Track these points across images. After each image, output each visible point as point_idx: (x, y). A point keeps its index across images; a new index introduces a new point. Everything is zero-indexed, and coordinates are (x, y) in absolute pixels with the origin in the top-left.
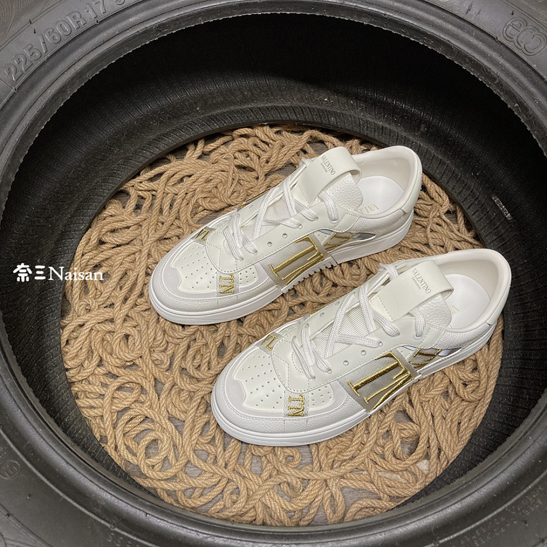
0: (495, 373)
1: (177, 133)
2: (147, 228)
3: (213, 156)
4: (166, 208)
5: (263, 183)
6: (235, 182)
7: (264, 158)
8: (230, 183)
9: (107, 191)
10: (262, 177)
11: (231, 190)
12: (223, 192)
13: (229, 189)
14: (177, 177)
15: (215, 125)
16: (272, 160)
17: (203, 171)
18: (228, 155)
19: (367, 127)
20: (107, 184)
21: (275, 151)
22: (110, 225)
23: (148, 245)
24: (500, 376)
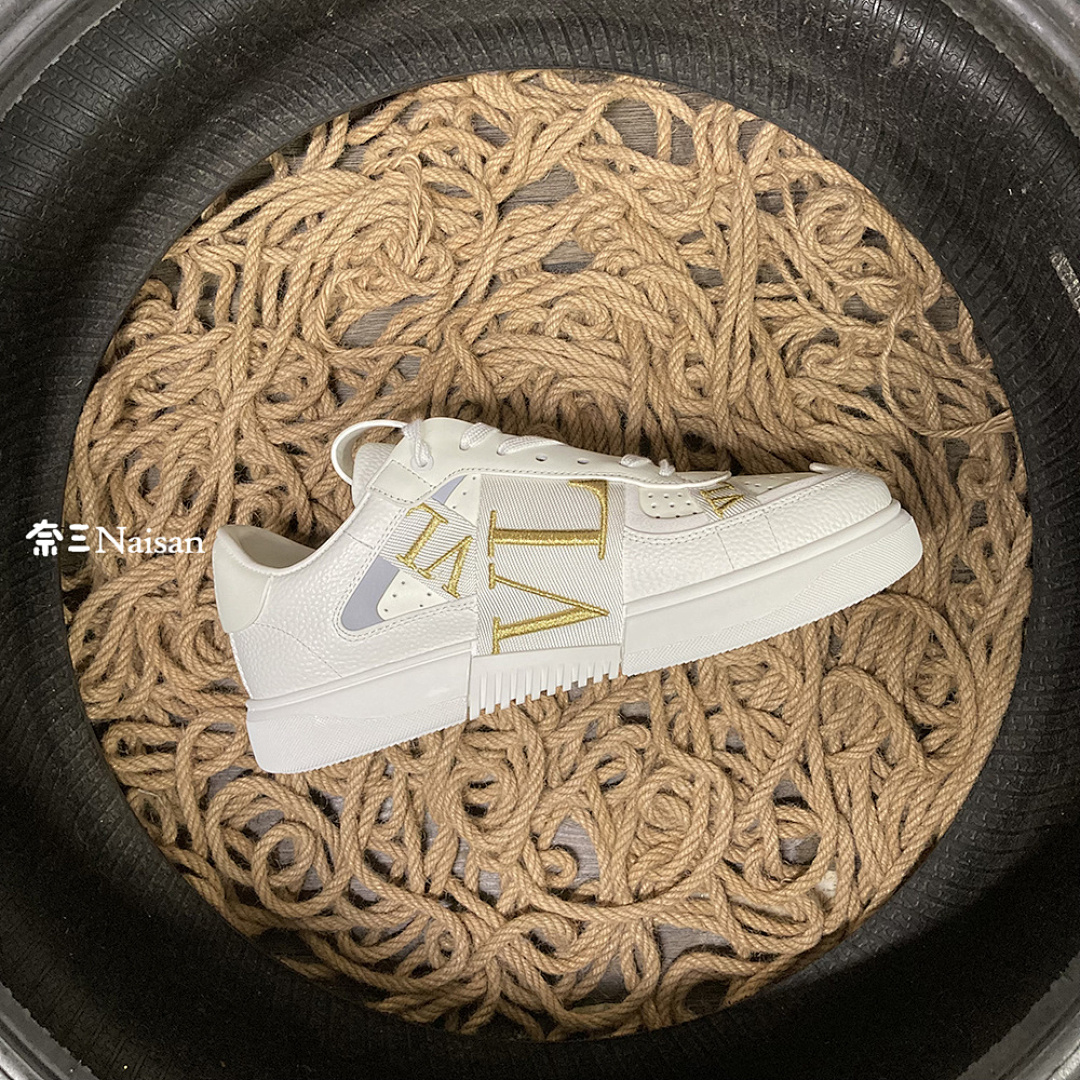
0: (993, 721)
1: (277, 113)
2: (227, 366)
3: (371, 159)
4: (269, 300)
5: (492, 236)
6: (426, 236)
7: (493, 165)
8: (413, 235)
9: (125, 287)
10: (491, 216)
11: (417, 256)
12: (398, 259)
13: (413, 252)
14: (290, 220)
15: (368, 85)
16: (515, 168)
17: (347, 205)
18: (407, 159)
19: (752, 84)
20: (123, 266)
21: (522, 144)
22: (143, 365)
23: (233, 413)
24: (1003, 730)
